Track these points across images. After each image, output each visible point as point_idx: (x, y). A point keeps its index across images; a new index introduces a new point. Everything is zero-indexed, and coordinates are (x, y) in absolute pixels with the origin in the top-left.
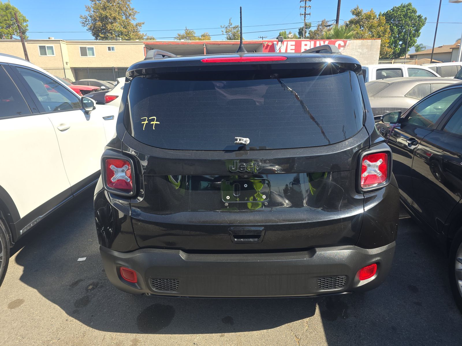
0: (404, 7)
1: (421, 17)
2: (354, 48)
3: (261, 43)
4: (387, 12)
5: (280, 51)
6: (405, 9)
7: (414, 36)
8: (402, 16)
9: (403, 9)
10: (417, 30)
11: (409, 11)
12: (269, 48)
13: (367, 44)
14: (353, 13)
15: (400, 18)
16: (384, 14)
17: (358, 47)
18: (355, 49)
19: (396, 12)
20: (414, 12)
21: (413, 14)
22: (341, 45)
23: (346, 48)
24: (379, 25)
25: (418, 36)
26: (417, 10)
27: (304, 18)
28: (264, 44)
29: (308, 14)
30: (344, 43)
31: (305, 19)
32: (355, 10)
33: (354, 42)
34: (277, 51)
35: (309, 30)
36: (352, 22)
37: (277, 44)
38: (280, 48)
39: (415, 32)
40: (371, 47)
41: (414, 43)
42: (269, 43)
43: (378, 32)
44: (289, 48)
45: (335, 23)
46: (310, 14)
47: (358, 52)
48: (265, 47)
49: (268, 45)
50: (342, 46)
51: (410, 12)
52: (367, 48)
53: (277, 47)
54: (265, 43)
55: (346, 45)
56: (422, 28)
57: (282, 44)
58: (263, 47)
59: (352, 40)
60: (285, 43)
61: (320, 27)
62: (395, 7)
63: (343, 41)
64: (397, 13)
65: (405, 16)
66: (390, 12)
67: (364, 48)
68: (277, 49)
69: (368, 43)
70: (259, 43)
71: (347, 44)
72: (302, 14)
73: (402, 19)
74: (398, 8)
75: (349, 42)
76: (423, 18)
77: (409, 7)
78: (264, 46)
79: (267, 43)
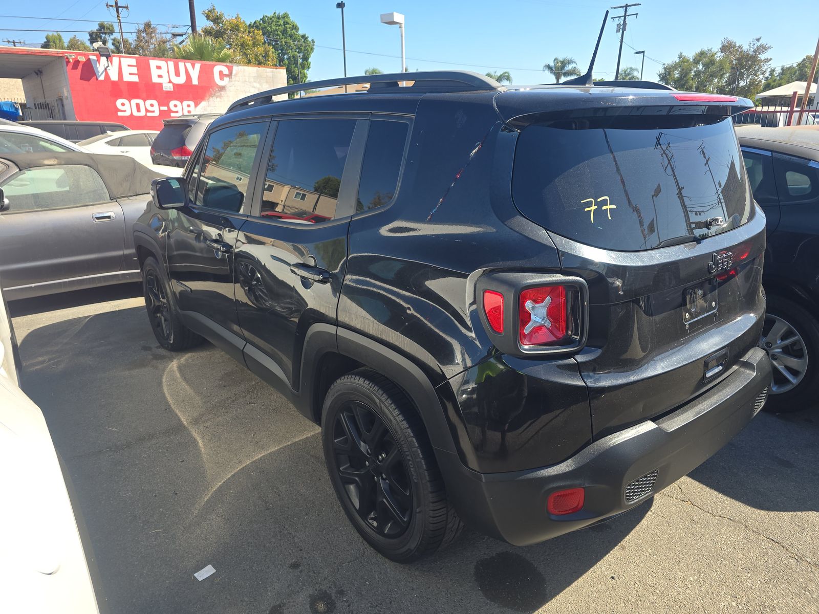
0: (279, 18)
1: (307, 38)
2: (247, 80)
3: (61, 55)
4: (255, 23)
5: (107, 76)
6: (281, 22)
7: (303, 68)
8: (279, 33)
9: (278, 22)
10: (306, 59)
11: (288, 26)
12: (80, 67)
13: (267, 76)
14: (208, 17)
15: (278, 35)
16: (250, 25)
17: (252, 80)
18: (250, 82)
19: (269, 24)
20: (295, 28)
21: (294, 31)
22: (224, 73)
23: (234, 80)
24: (254, 45)
25: (309, 68)
26: (299, 26)
27: (116, 13)
28: (67, 58)
29: (123, 7)
30: (229, 70)
31: (118, 16)
32: (209, 11)
33: (244, 70)
34: (100, 74)
35: (112, 37)
36: (210, 33)
37: (99, 60)
38: (106, 69)
39: (303, 60)
40: (273, 80)
41: (305, 79)
42: (78, 57)
43: (256, 55)
44: (126, 71)
45: (190, 31)
46: (127, 7)
47: (254, 87)
48: (70, 66)
49: (77, 62)
50: (226, 75)
51: (289, 28)
52: (267, 82)
53: (98, 66)
54: (71, 56)
55: (233, 74)
56: (312, 55)
57: (109, 62)
58: (65, 64)
59: (240, 65)
60: (115, 60)
61: (142, 34)
62: (266, 16)
63: (227, 66)
64: (271, 27)
65: (284, 32)
66: (260, 24)
67: (262, 81)
68: (99, 69)
69: (268, 74)
70: (56, 55)
71: (234, 72)
72: (112, 6)
73: (281, 37)
74: (271, 19)
75: (236, 69)
76: (310, 39)
77: (286, 19)
78: (68, 62)
79: (73, 57)
